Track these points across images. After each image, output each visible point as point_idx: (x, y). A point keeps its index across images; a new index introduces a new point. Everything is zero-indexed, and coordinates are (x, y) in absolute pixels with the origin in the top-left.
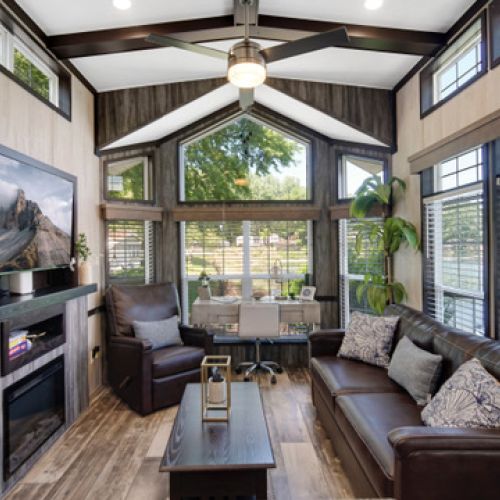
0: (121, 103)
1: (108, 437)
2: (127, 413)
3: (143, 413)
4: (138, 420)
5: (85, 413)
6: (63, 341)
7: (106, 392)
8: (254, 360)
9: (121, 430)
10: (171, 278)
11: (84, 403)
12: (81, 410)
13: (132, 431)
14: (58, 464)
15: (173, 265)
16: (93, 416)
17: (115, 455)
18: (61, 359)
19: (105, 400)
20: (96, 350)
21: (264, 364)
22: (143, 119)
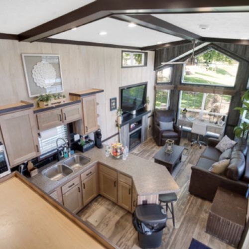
0: (163, 53)
1: (149, 148)
2: (155, 144)
3: (158, 146)
4: (157, 147)
5: (146, 141)
6: (141, 125)
7: (152, 137)
8: (197, 139)
9: (152, 148)
10: (175, 108)
11: (146, 139)
12: (145, 140)
13: (155, 149)
14: (139, 150)
15: (176, 104)
16: (147, 143)
17: (150, 153)
18: (141, 130)
19: (151, 139)
20: (150, 126)
21: (199, 142)
22: (169, 58)
